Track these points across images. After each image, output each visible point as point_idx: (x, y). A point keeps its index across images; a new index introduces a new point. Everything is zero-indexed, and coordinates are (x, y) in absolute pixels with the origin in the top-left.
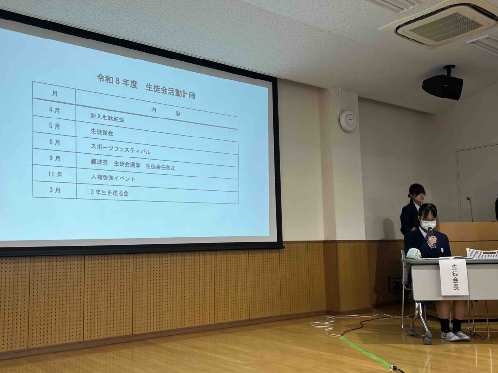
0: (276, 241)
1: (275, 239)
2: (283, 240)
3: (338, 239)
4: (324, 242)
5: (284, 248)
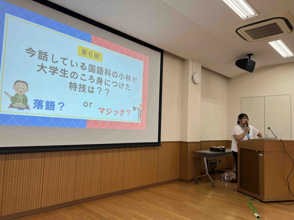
1: (156, 141)
2: (161, 141)
3: (188, 141)
4: (180, 142)
5: (161, 145)
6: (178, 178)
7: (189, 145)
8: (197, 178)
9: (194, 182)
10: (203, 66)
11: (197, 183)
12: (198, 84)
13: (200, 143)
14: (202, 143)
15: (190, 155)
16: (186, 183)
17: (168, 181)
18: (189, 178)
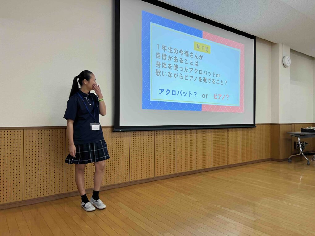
0: (253, 124)
2: (256, 123)
3: (280, 123)
4: (271, 124)
5: (256, 127)
6: (270, 157)
7: (281, 126)
8: (290, 157)
9: (287, 161)
10: (292, 49)
11: (290, 162)
12: (288, 67)
13: (290, 125)
14: (292, 125)
15: (282, 137)
16: (279, 162)
17: (262, 160)
18: (281, 157)
